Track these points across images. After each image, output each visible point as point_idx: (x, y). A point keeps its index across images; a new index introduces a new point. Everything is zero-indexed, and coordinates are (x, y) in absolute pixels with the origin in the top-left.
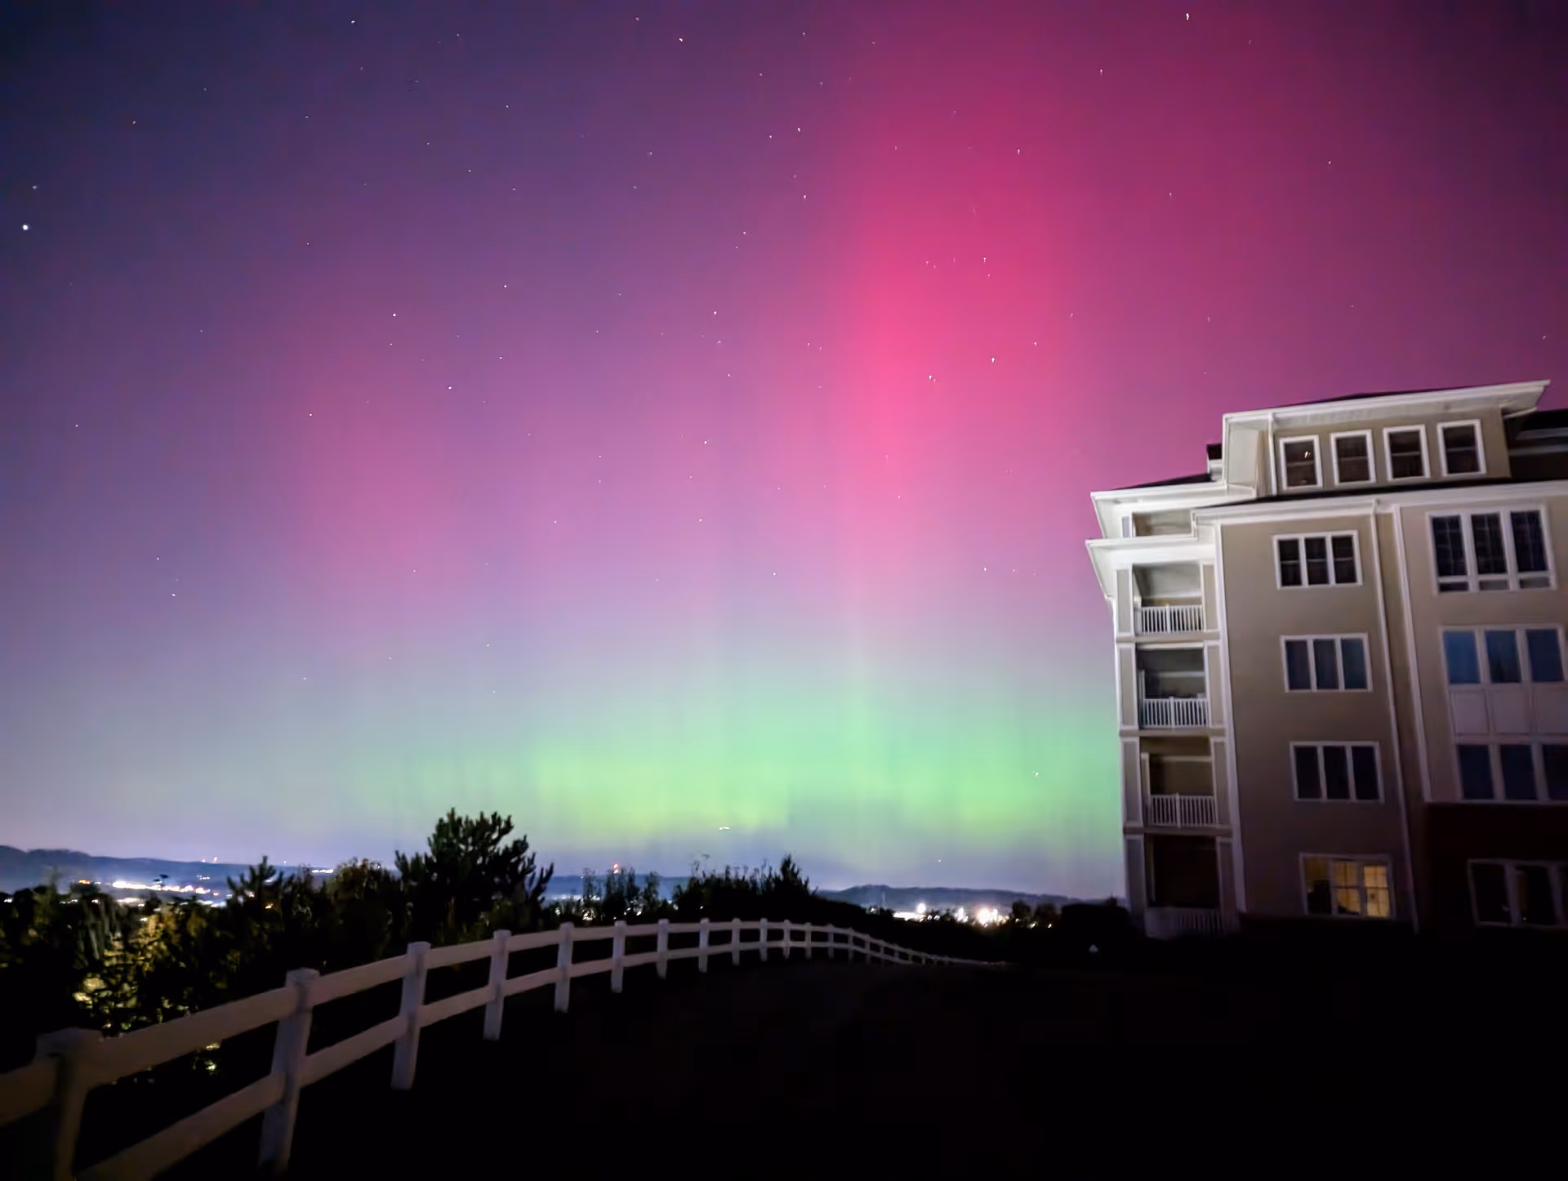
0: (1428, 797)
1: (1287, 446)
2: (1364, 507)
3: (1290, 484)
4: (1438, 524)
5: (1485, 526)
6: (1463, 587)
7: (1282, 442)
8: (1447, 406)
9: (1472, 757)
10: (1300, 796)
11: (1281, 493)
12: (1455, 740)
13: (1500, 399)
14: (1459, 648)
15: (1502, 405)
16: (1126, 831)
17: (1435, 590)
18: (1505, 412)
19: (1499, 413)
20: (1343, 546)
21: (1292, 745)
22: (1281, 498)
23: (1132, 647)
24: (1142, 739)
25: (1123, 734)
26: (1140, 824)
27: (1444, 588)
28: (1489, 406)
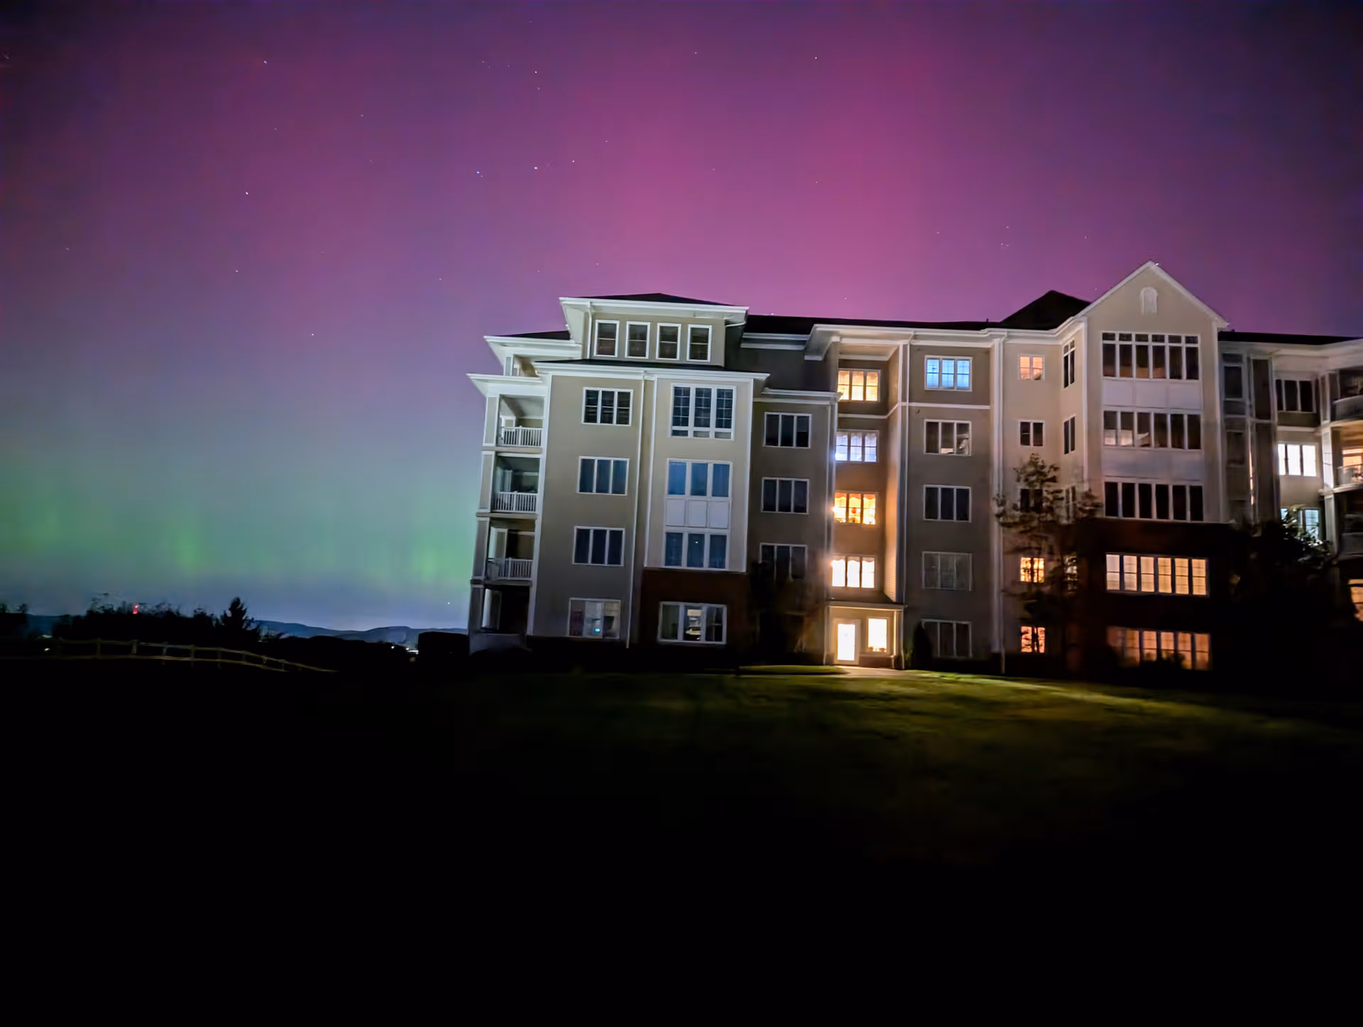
0: (645, 565)
1: (600, 325)
2: (638, 374)
3: (599, 352)
4: (677, 391)
5: (703, 394)
6: (685, 433)
7: (597, 322)
8: (695, 313)
9: (673, 539)
10: (576, 561)
11: (593, 358)
12: (666, 529)
13: (723, 314)
14: (677, 471)
15: (725, 318)
16: (474, 582)
17: (670, 432)
18: (727, 322)
19: (724, 323)
20: (624, 398)
21: (576, 527)
22: (591, 361)
23: (493, 453)
24: (492, 519)
25: (479, 515)
26: (482, 578)
27: (675, 433)
28: (717, 318)
